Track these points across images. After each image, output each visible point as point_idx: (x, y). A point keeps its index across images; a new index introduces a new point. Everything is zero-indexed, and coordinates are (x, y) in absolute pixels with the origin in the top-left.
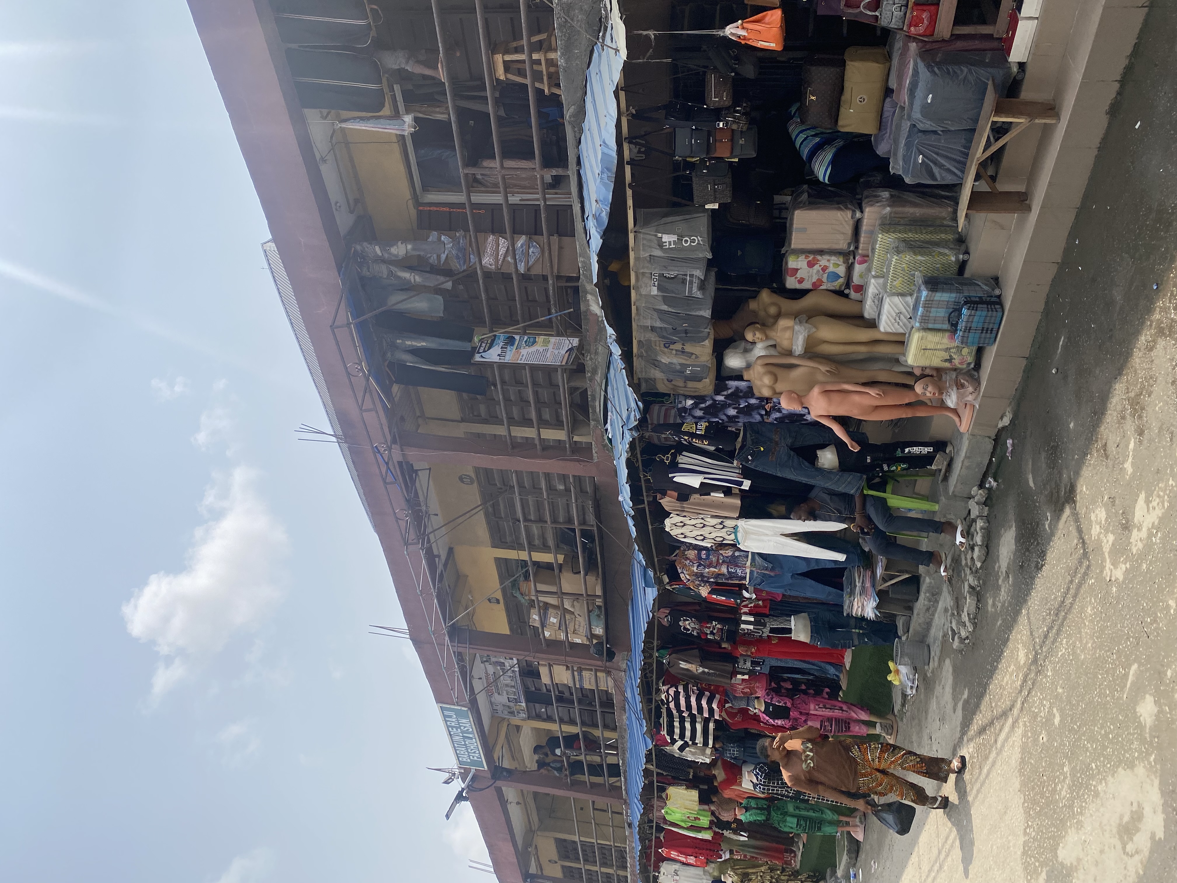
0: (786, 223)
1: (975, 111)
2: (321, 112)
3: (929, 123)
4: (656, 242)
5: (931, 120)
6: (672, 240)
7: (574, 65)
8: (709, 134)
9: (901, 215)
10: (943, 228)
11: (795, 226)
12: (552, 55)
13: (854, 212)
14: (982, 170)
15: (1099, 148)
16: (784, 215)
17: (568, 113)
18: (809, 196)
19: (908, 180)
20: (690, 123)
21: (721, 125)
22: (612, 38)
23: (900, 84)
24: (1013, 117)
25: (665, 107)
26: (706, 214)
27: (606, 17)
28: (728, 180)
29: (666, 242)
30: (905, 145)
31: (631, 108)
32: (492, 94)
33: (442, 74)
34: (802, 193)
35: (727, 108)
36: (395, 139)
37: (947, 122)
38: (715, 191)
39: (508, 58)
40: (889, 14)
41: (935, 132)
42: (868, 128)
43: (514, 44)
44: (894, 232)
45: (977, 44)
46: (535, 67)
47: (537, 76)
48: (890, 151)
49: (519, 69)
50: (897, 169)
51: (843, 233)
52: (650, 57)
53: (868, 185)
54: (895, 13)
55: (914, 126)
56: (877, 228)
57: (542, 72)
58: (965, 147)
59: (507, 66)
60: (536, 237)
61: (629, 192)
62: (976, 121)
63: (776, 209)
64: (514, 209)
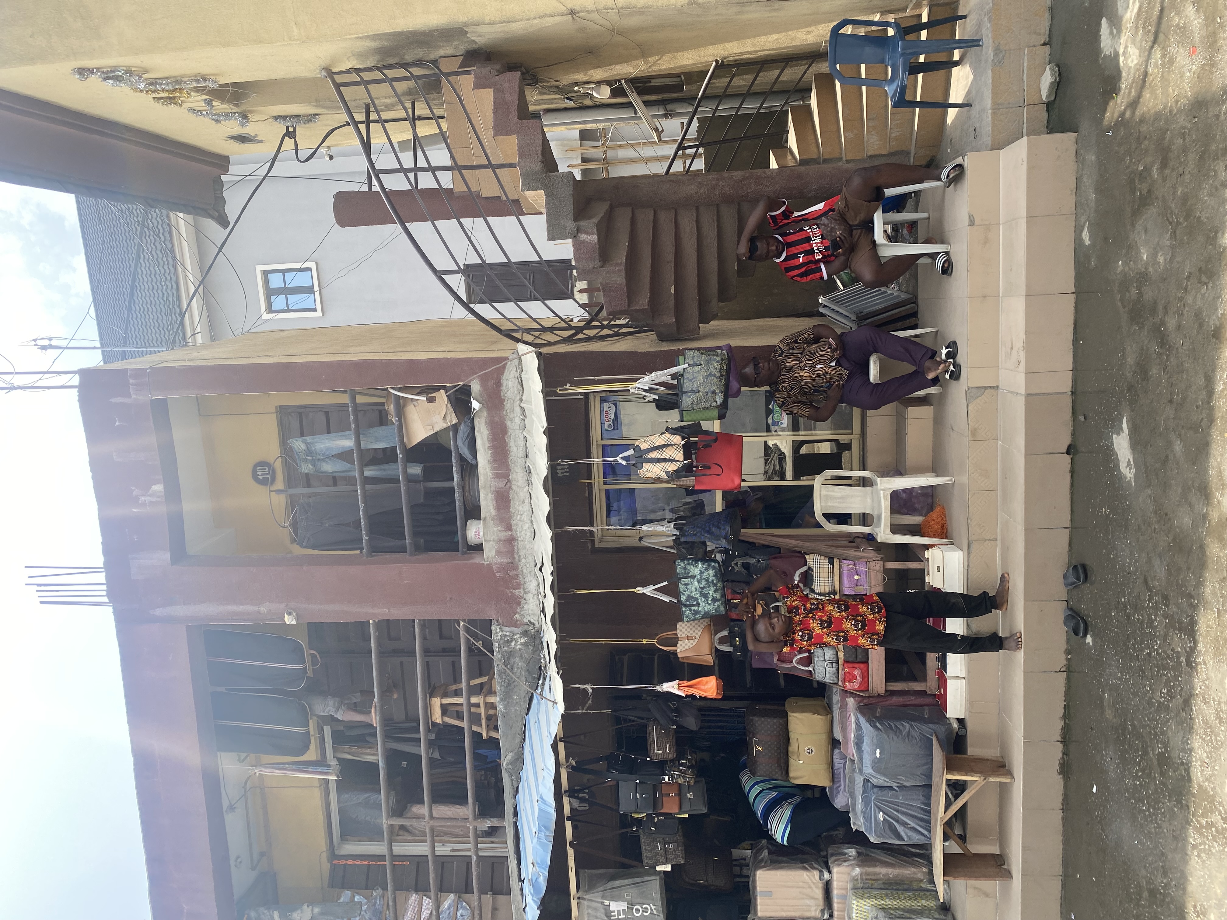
0: (748, 882)
1: (926, 767)
2: (239, 756)
3: (883, 778)
4: (603, 911)
5: (884, 775)
6: (621, 909)
7: (513, 710)
8: (655, 787)
9: (873, 877)
10: (922, 893)
11: (758, 889)
12: (491, 699)
13: (821, 872)
14: (949, 831)
15: (1062, 809)
16: (745, 872)
17: (506, 760)
18: (770, 853)
19: (872, 839)
20: (633, 777)
21: (666, 779)
22: (550, 689)
23: (845, 736)
24: (967, 775)
25: (607, 758)
26: (658, 878)
27: (546, 666)
28: (679, 838)
29: (614, 912)
30: (862, 800)
31: (571, 759)
32: (426, 735)
33: (375, 718)
34: (762, 849)
35: (672, 761)
36: (317, 784)
37: (900, 777)
38: (666, 850)
39: (446, 701)
40: (822, 669)
41: (890, 788)
42: (821, 780)
43: (454, 687)
44: (869, 898)
45: (913, 700)
46: (473, 710)
47: (475, 719)
48: (848, 805)
49: (457, 712)
50: (859, 826)
51: (814, 899)
52: (589, 708)
53: (833, 841)
54: (827, 669)
55: (868, 781)
56: (850, 893)
57: (480, 714)
58: (925, 804)
59: (445, 709)
60: (466, 896)
61: (570, 852)
62: (929, 776)
63: (736, 865)
64: (443, 862)
